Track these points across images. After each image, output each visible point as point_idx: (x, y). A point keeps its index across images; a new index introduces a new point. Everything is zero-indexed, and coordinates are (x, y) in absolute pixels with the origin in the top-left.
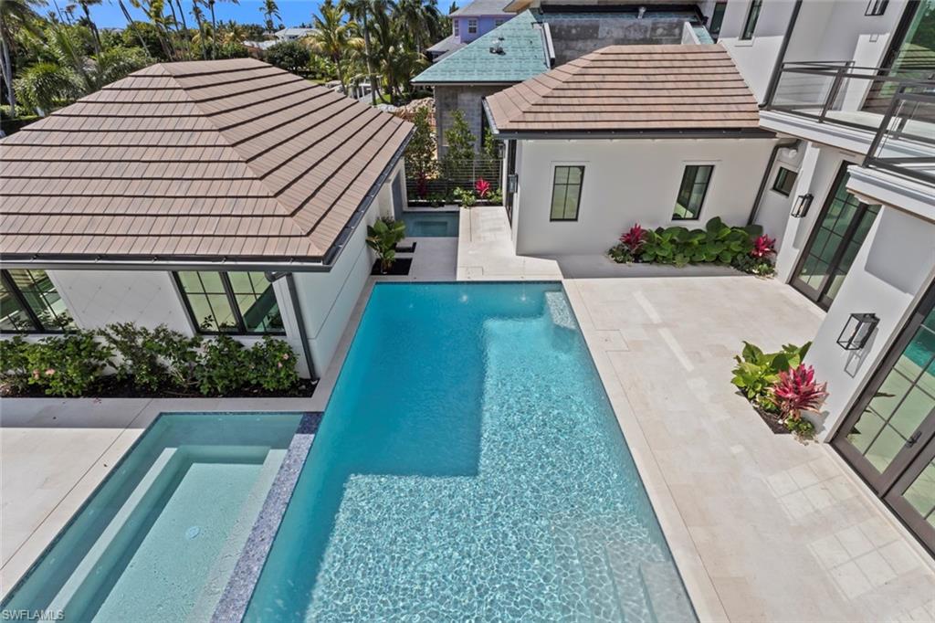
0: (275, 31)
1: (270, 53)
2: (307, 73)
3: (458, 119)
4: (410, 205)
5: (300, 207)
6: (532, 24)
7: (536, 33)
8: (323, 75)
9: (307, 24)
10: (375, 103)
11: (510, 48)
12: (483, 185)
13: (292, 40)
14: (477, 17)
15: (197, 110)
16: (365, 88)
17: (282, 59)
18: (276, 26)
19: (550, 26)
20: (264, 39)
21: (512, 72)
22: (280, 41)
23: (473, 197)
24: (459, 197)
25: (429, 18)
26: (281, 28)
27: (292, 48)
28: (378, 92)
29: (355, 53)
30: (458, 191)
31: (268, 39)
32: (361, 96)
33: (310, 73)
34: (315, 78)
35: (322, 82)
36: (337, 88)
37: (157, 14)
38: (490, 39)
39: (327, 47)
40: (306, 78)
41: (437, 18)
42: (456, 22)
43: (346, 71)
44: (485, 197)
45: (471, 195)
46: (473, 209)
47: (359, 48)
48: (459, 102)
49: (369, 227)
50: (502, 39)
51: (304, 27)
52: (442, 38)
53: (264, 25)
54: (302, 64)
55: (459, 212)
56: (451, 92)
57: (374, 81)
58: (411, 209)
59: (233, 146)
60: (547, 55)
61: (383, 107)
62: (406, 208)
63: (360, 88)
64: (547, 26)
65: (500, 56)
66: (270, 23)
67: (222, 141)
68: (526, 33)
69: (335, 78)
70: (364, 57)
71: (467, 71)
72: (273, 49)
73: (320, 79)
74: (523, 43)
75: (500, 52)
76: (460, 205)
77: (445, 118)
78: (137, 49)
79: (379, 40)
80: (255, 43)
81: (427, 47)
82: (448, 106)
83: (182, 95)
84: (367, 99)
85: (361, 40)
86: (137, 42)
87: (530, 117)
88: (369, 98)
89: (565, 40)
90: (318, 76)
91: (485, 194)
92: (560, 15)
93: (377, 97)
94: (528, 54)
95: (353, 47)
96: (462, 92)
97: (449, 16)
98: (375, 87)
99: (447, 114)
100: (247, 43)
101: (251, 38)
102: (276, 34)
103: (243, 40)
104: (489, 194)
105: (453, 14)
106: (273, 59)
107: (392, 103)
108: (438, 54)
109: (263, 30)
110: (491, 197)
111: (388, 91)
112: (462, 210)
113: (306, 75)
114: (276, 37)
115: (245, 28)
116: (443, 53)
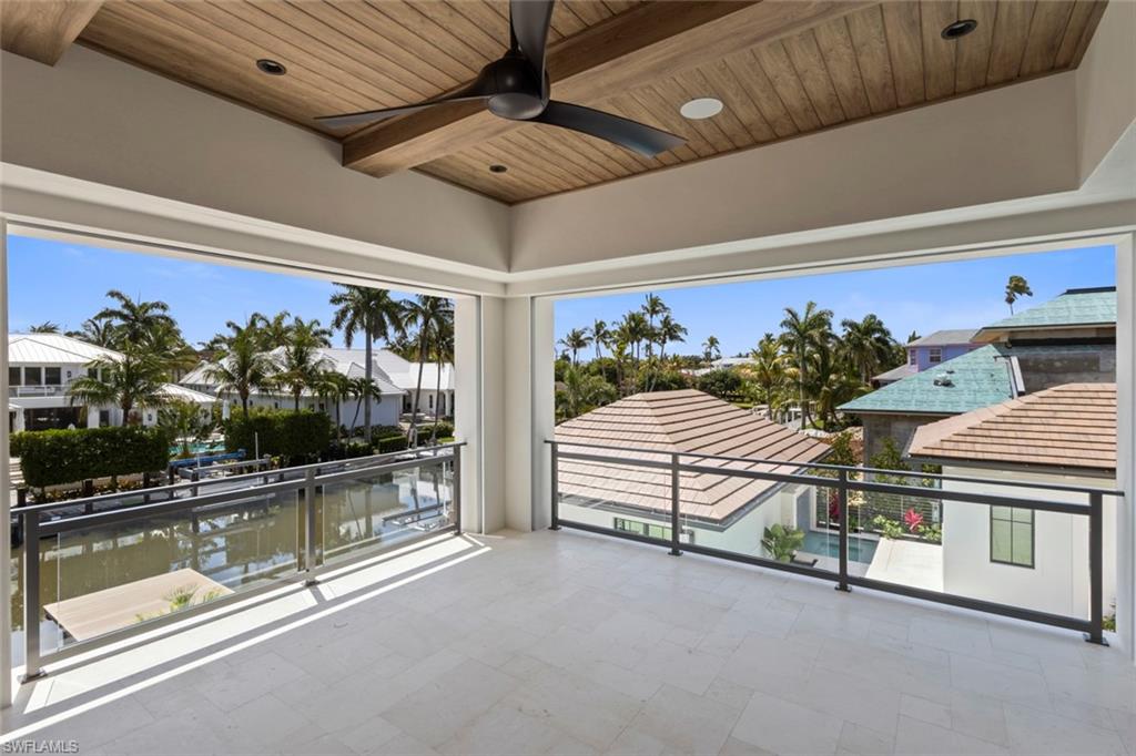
0: (712, 360)
1: (704, 380)
2: (736, 397)
3: (888, 446)
4: (819, 525)
5: (711, 487)
6: (995, 358)
7: (1000, 367)
8: (752, 399)
9: (744, 354)
10: (804, 427)
11: (962, 381)
12: (914, 516)
13: (726, 368)
14: (942, 347)
15: (656, 421)
16: (796, 413)
17: (713, 384)
18: (713, 356)
19: (1019, 360)
20: (699, 367)
21: (963, 403)
22: (714, 369)
23: (900, 529)
24: (880, 526)
25: (879, 348)
26: (718, 358)
27: (725, 375)
28: (810, 419)
29: (789, 380)
30: (879, 519)
31: (704, 367)
32: (789, 421)
33: (739, 397)
34: (742, 402)
35: (749, 405)
36: (764, 412)
37: (620, 353)
38: (938, 371)
39: (760, 376)
40: (731, 401)
41: (889, 347)
42: (912, 352)
43: (776, 396)
44: (916, 531)
45: (897, 526)
46: (899, 542)
47: (794, 377)
48: (893, 430)
49: (766, 529)
50: (952, 372)
51: (740, 356)
52: (896, 366)
53: (702, 356)
54: (732, 389)
55: (877, 542)
56: (883, 420)
57: (806, 406)
58: (819, 530)
59: (674, 443)
60: (1013, 386)
61: (812, 432)
62: (813, 527)
63: (790, 414)
64: (1015, 360)
65: (946, 388)
66: (708, 355)
67: (668, 440)
68: (987, 366)
69: (763, 403)
70: (798, 384)
71: (902, 401)
72: (707, 376)
73: (748, 402)
74: (980, 375)
75: (947, 384)
76: (881, 535)
77: (877, 446)
78: (598, 377)
79: (817, 369)
80: (691, 371)
81: (875, 375)
82: (878, 434)
83: (649, 412)
84: (795, 425)
85: (795, 370)
86: (600, 372)
87: (947, 445)
88: (799, 423)
89: (1046, 372)
90: (746, 399)
91: (916, 529)
92: (1038, 349)
93: (808, 422)
94: (986, 385)
95: (786, 375)
96: (897, 420)
97: (907, 345)
98: (807, 413)
99: (879, 442)
100: (684, 371)
101: (689, 366)
102: (713, 363)
103: (681, 368)
104: (922, 529)
105: (913, 343)
106: (706, 386)
107: (825, 430)
108: (886, 383)
109: (701, 360)
110: (923, 534)
111: (823, 417)
112: (883, 541)
113: (732, 399)
114: (712, 366)
115: (685, 358)
116: (893, 381)
